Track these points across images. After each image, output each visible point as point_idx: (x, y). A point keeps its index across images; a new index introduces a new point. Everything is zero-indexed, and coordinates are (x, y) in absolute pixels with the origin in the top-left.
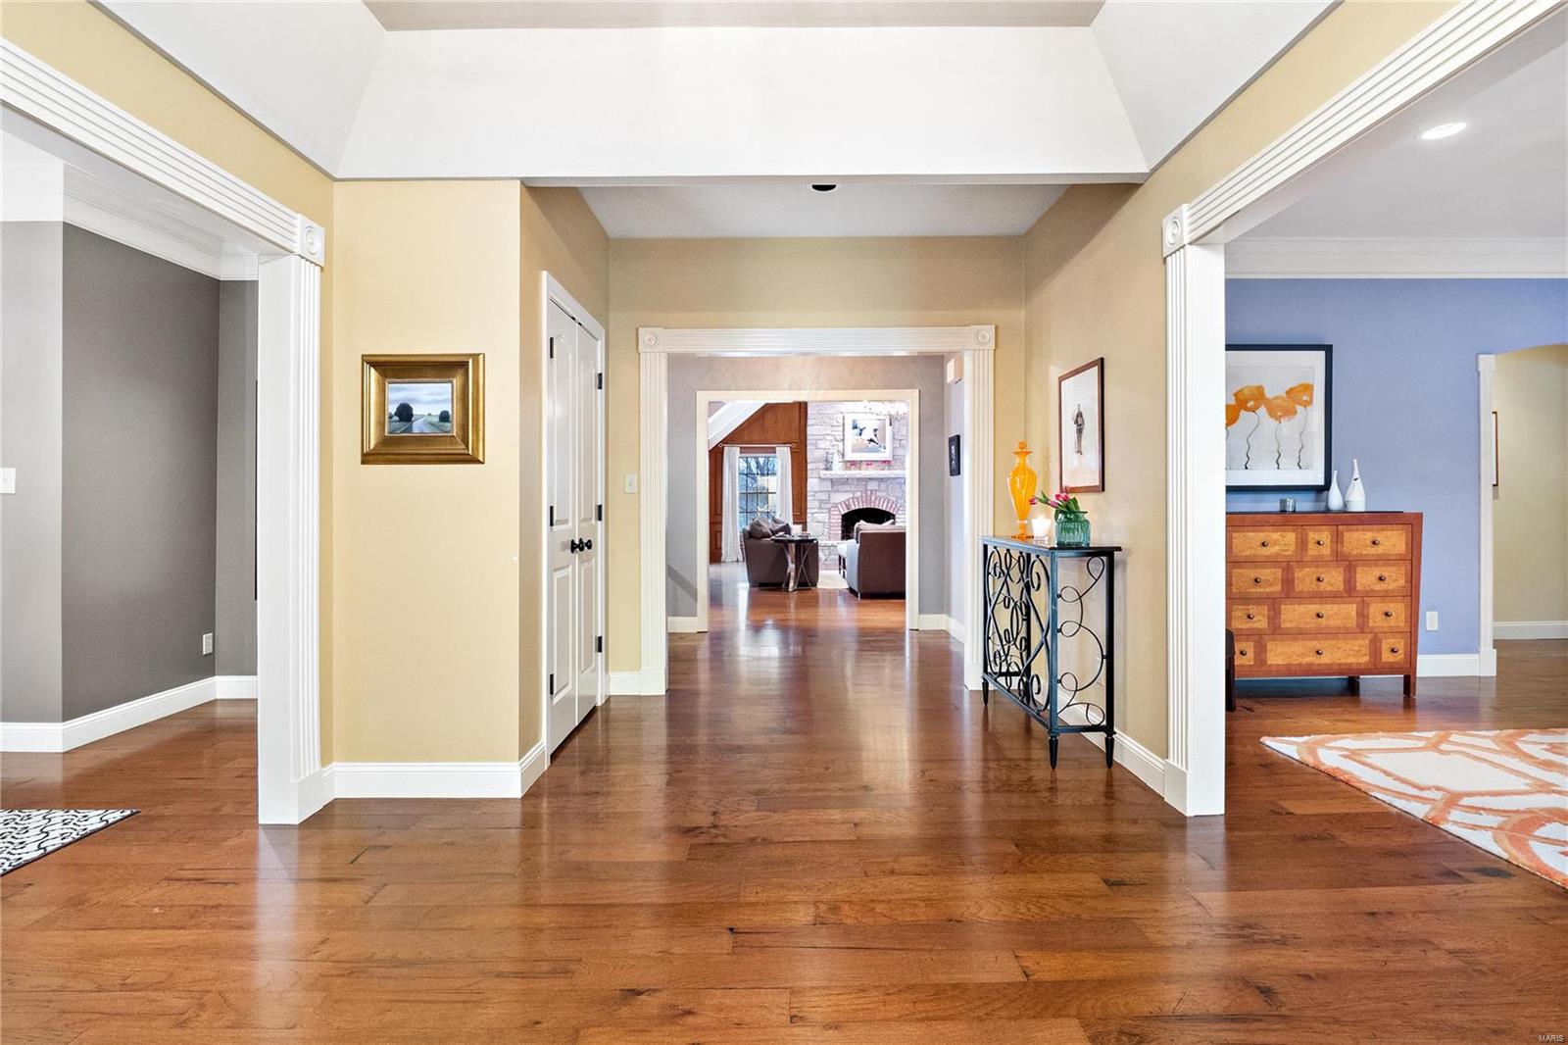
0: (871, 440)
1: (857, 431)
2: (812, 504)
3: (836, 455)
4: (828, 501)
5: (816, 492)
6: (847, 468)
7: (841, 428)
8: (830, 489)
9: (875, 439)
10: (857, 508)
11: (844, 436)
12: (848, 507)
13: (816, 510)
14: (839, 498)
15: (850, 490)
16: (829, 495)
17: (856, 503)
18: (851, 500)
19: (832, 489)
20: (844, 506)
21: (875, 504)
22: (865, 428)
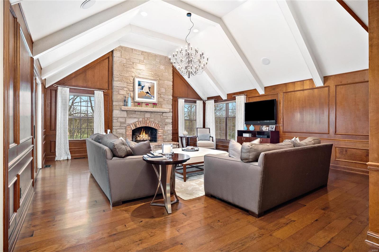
1: (140, 87)
2: (116, 124)
3: (130, 98)
4: (125, 123)
5: (118, 118)
6: (135, 106)
7: (132, 85)
8: (126, 116)
9: (149, 93)
10: (140, 126)
11: (134, 89)
12: (135, 125)
13: (119, 128)
14: (131, 121)
15: (137, 117)
16: (126, 119)
17: (140, 124)
18: (137, 123)
19: (127, 116)
20: (134, 125)
21: (149, 125)
22: (144, 86)
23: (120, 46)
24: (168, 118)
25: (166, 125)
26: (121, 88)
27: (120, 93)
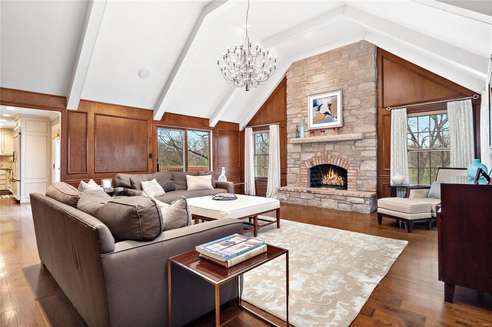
0: (327, 113)
1: (316, 108)
2: (290, 162)
3: (302, 127)
4: (299, 159)
5: (292, 153)
8: (300, 150)
9: (330, 112)
10: (319, 164)
12: (312, 163)
13: (293, 165)
14: (307, 157)
15: (313, 151)
16: (300, 155)
17: (317, 161)
18: (314, 159)
19: (302, 151)
20: (309, 162)
21: (330, 161)
22: (322, 105)
23: (293, 63)
24: (365, 150)
25: (363, 161)
26: (294, 116)
27: (293, 123)
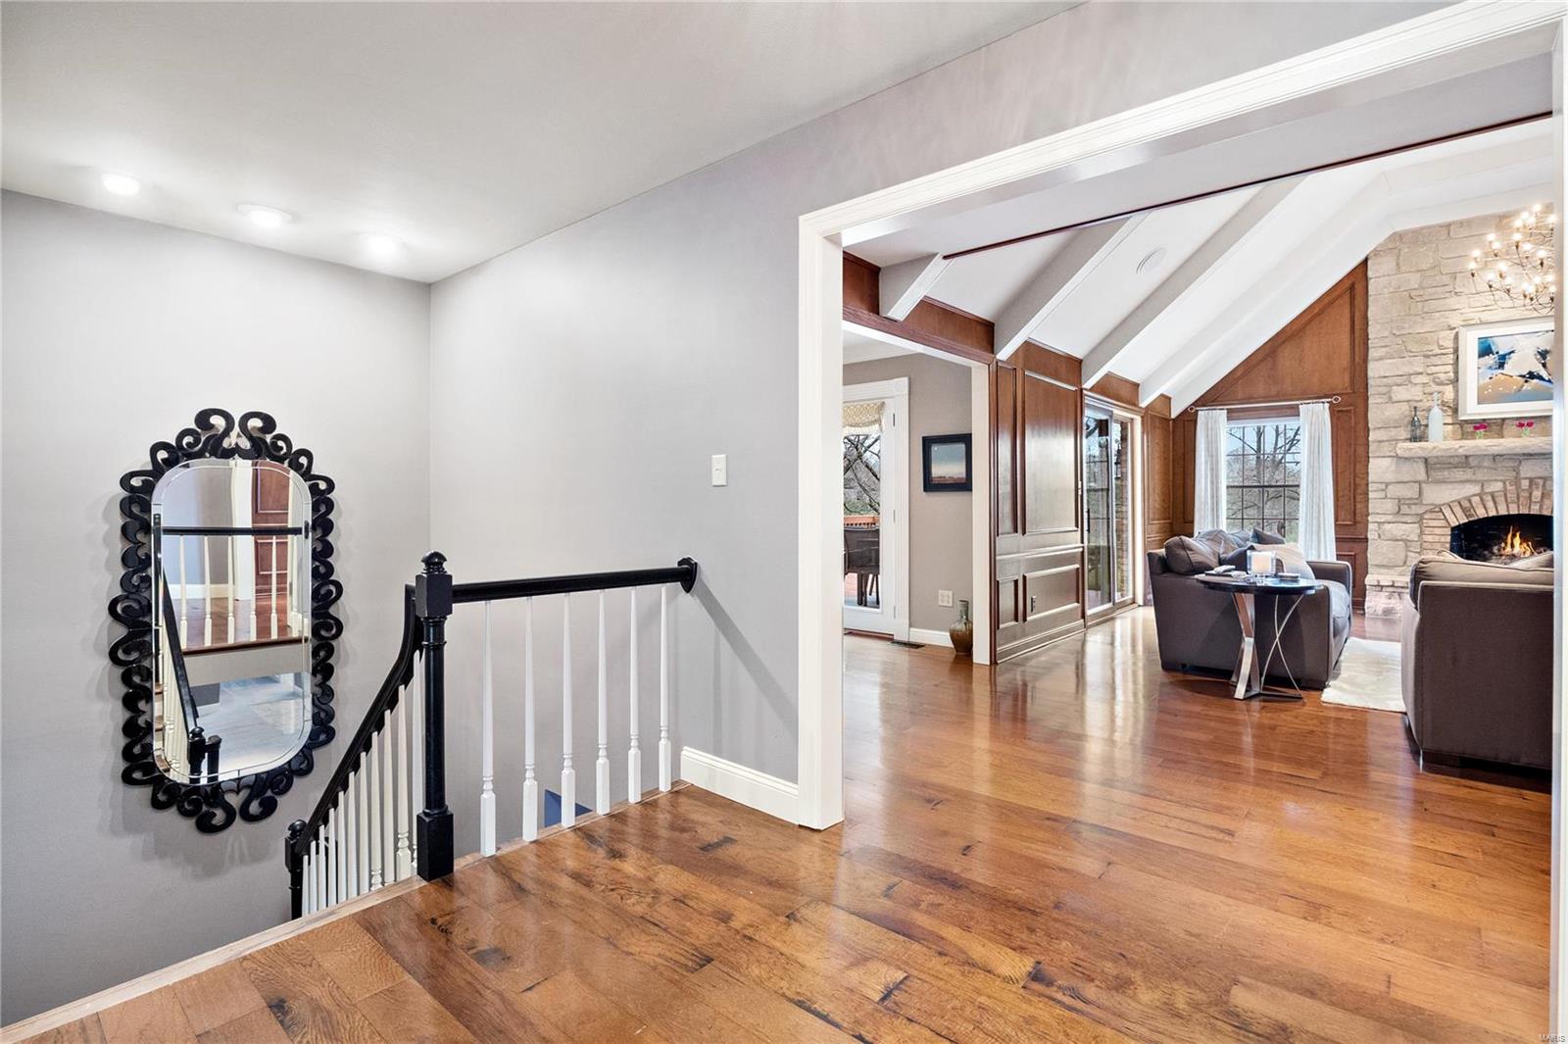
0: (1532, 376)
1: (1491, 360)
2: (1378, 508)
3: (1436, 412)
4: (1417, 501)
5: (1389, 484)
6: (1464, 436)
7: (1450, 358)
8: (1422, 476)
9: (1543, 373)
10: (1492, 513)
11: (1456, 373)
12: (1467, 511)
13: (1390, 518)
14: (1448, 494)
15: (1472, 479)
16: (1420, 489)
17: (1490, 505)
18: (1476, 500)
19: (1428, 477)
20: (1458, 510)
22: (1513, 352)
23: (1394, 234)
26: (1398, 380)
27: (1394, 399)
